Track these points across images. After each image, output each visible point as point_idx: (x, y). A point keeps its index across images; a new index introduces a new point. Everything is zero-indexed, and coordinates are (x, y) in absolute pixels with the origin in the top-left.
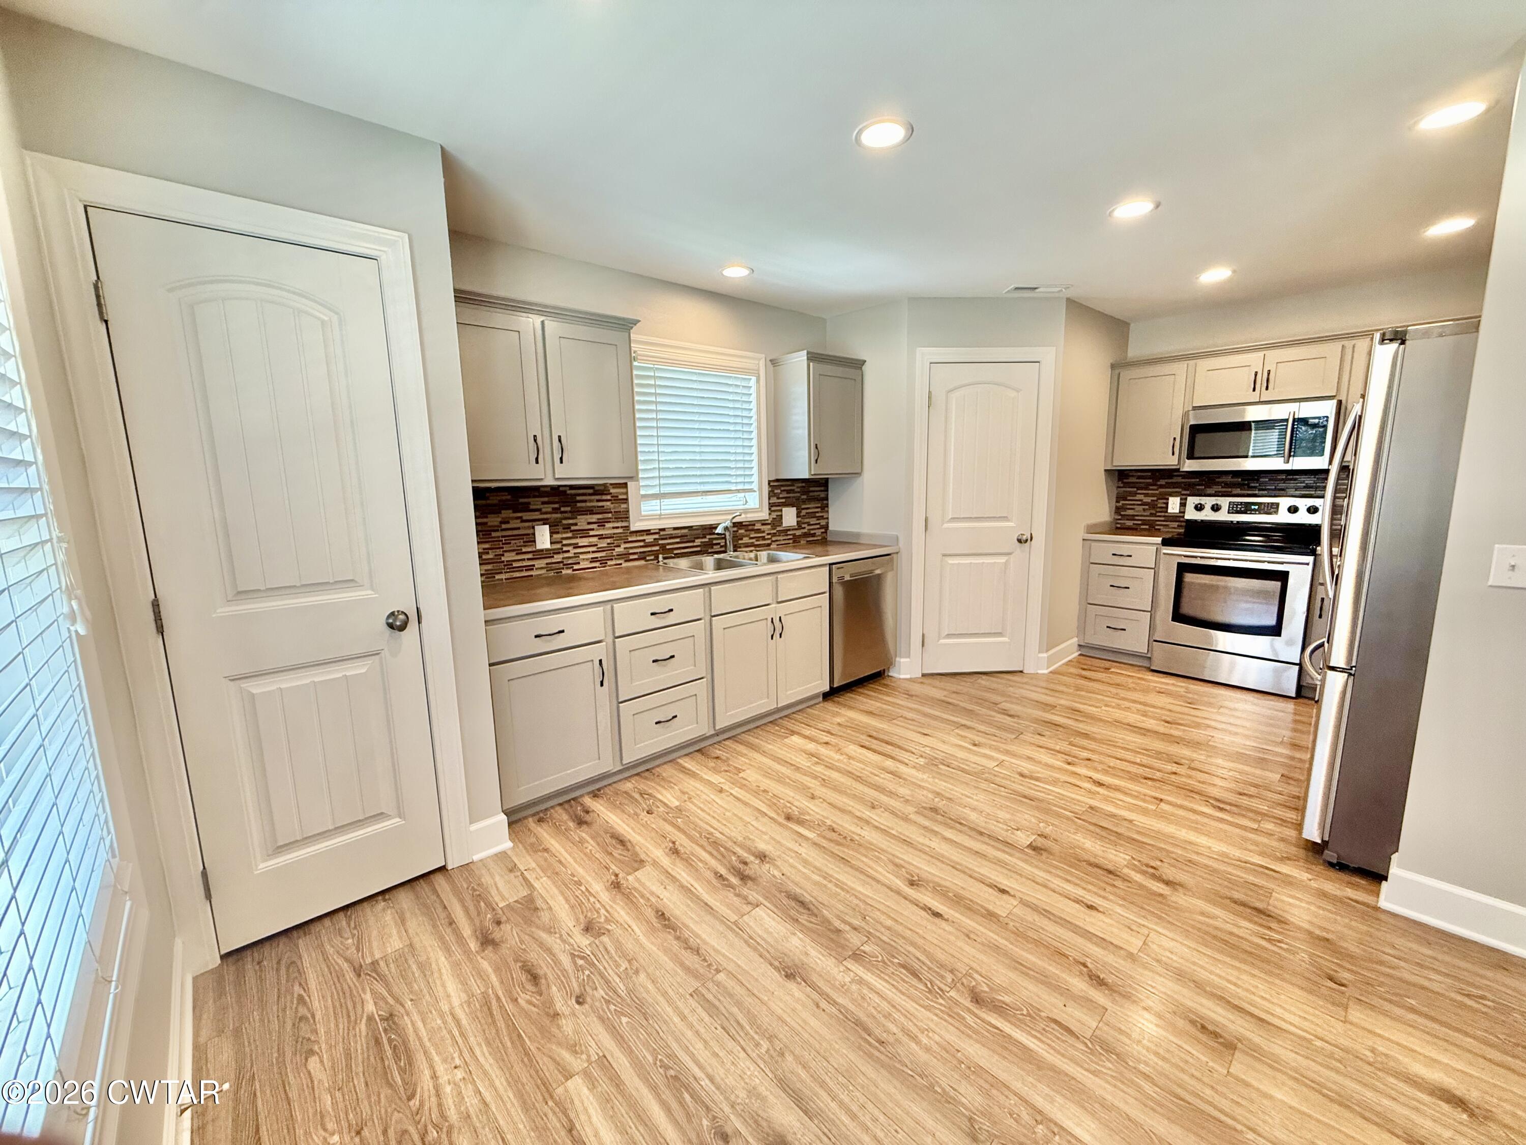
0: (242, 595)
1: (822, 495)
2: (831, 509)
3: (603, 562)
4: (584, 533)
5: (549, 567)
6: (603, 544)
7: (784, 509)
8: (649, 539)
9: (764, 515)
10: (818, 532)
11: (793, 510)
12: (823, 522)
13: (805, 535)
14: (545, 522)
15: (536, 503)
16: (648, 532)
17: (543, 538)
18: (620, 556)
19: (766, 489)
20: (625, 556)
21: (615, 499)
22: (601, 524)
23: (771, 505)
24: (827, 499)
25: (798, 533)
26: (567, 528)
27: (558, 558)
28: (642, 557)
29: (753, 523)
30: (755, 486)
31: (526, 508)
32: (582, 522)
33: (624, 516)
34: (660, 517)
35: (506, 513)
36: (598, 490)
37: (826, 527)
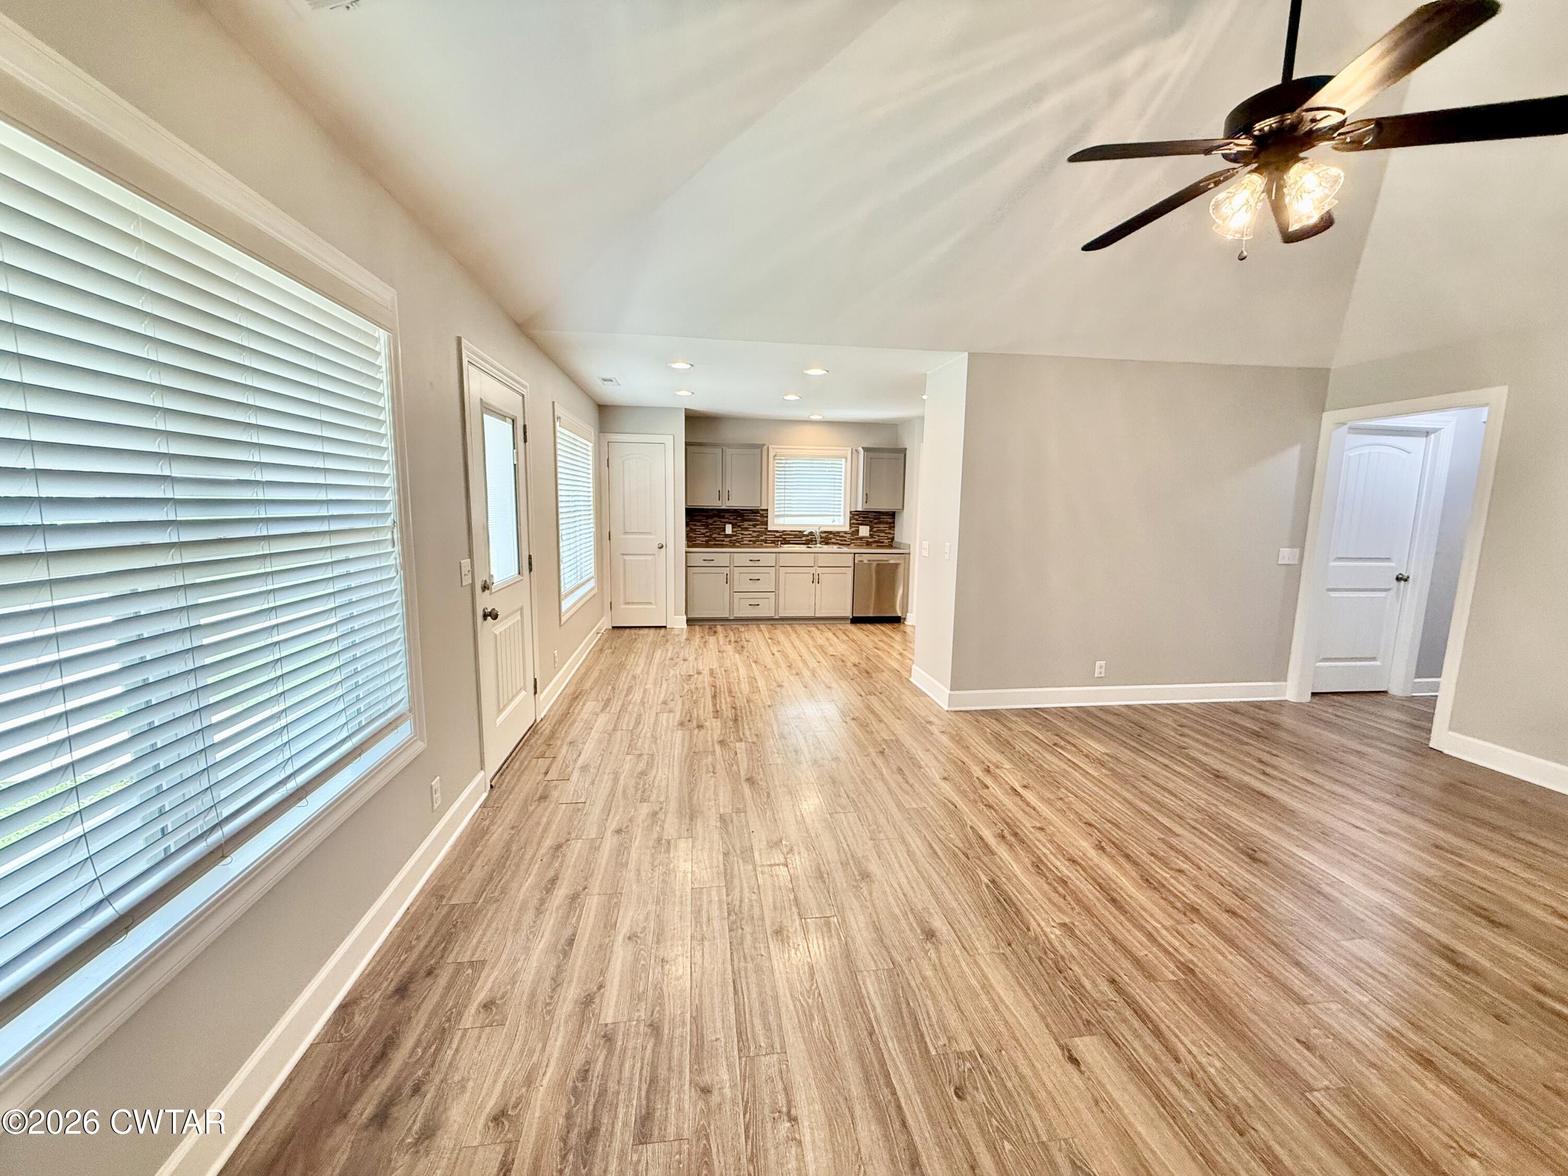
0: (626, 533)
1: (890, 521)
2: (896, 529)
3: (754, 542)
4: (746, 529)
5: (730, 541)
6: (755, 534)
7: (861, 527)
8: (778, 534)
9: (847, 529)
10: (886, 541)
11: (868, 528)
12: (890, 536)
13: (876, 542)
14: (730, 523)
15: (727, 515)
16: (777, 532)
17: (729, 529)
18: (762, 541)
19: (848, 515)
20: (765, 541)
21: (762, 516)
22: (754, 526)
23: (851, 524)
24: (894, 523)
25: (870, 540)
26: (739, 526)
27: (734, 538)
28: (773, 542)
29: (839, 532)
30: (842, 514)
31: (723, 517)
32: (746, 524)
33: (767, 524)
34: (784, 525)
35: (715, 519)
36: (755, 512)
37: (893, 539)
